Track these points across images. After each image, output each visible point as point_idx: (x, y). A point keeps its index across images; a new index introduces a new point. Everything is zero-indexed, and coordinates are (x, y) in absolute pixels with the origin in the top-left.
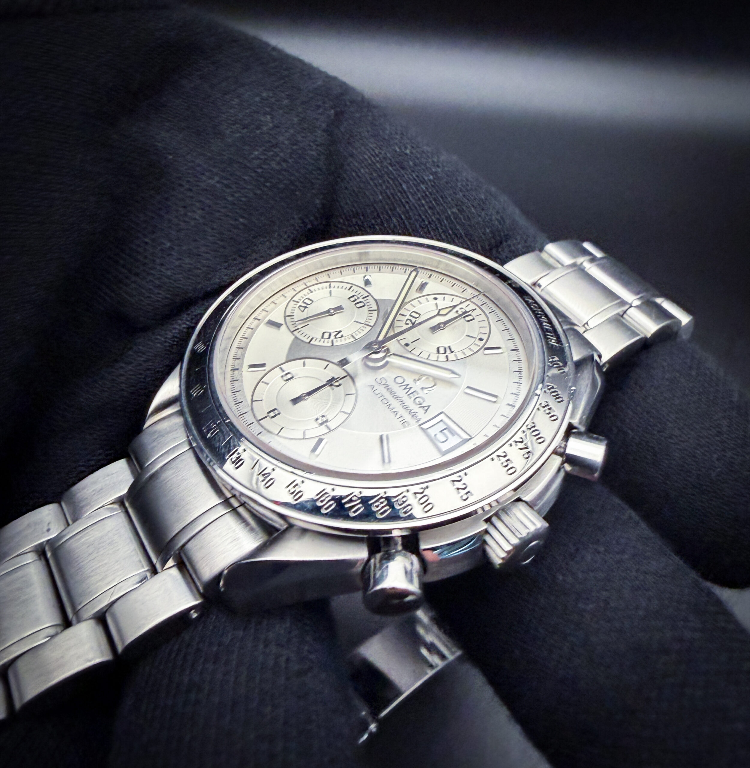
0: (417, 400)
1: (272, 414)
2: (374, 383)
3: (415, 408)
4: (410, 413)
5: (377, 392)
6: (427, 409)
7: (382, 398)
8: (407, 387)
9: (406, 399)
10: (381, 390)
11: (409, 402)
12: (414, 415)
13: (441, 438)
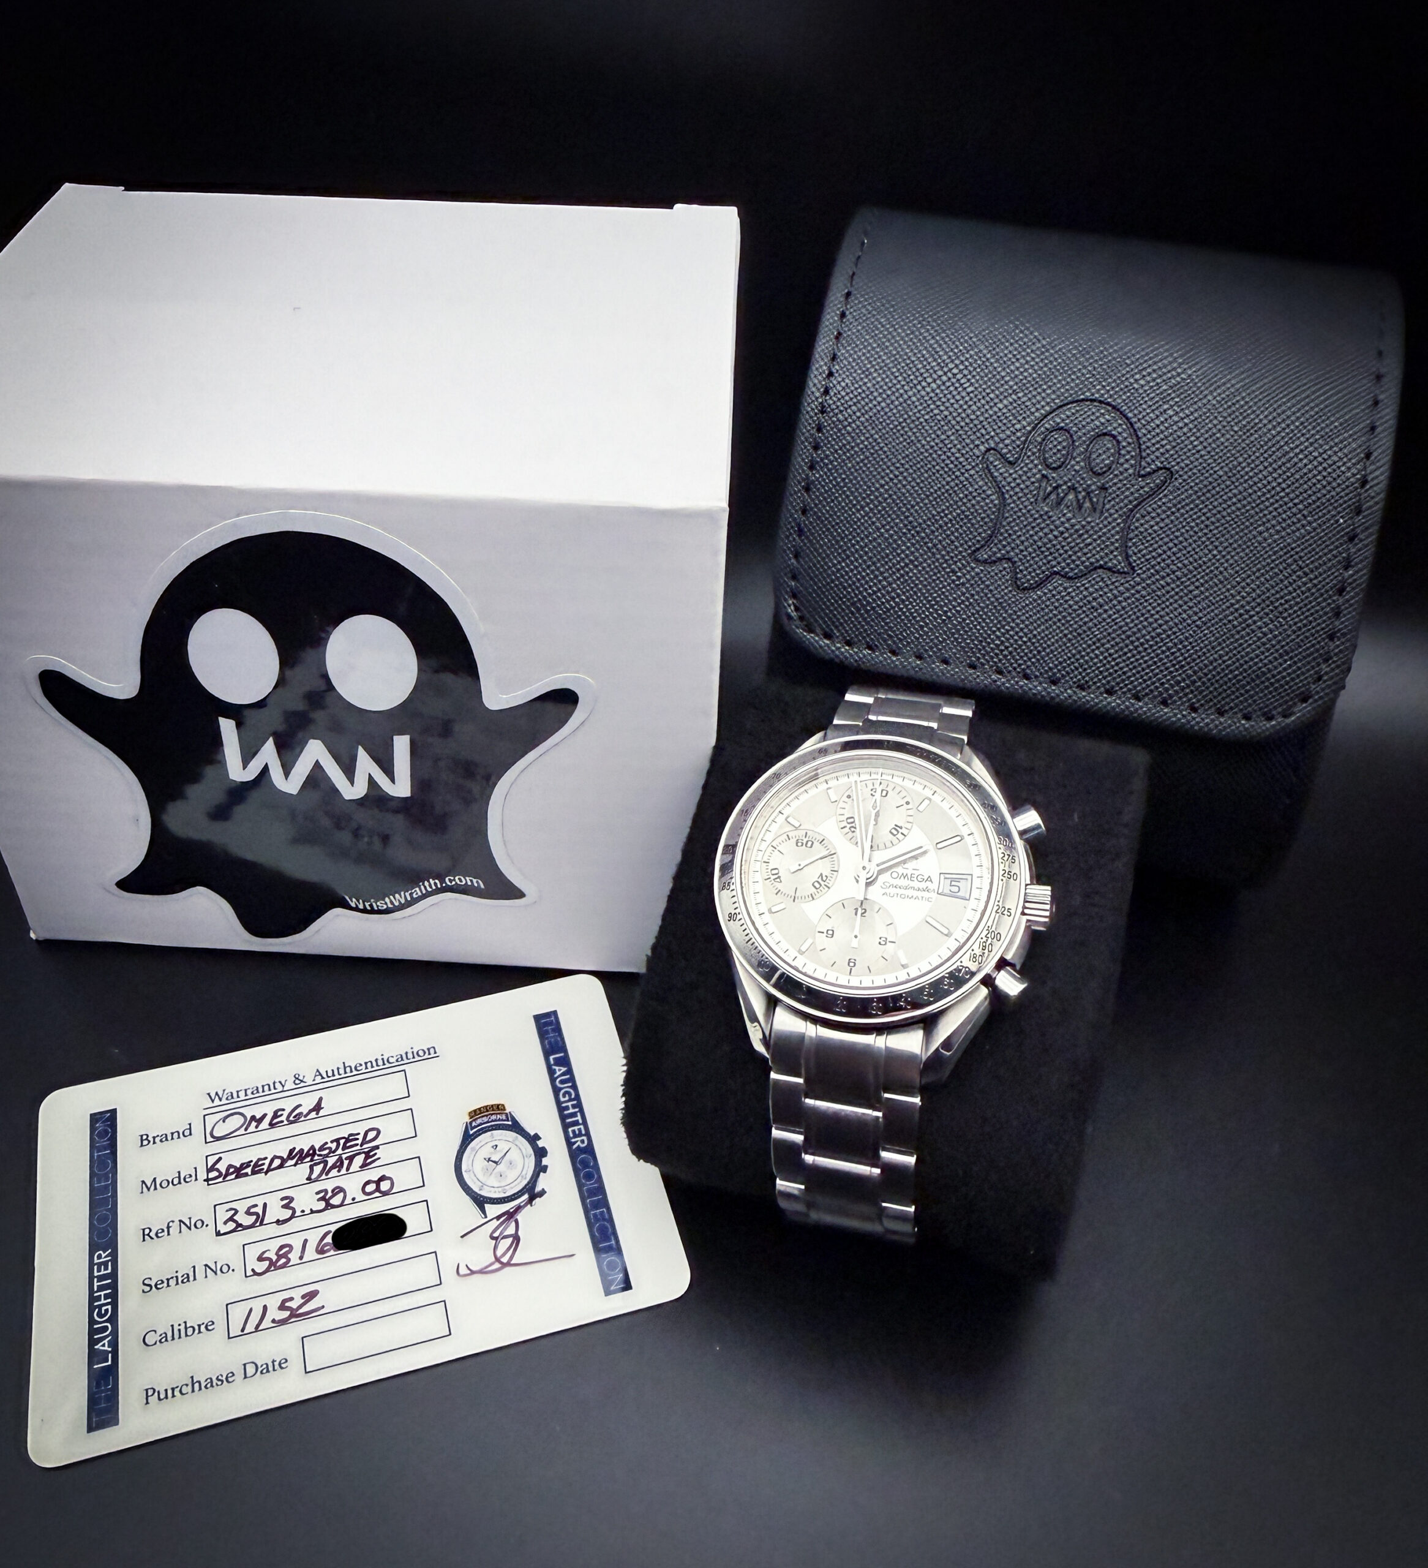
0: (919, 878)
1: (852, 964)
2: (884, 891)
3: (923, 885)
4: (924, 890)
5: (893, 895)
6: (929, 879)
7: (900, 896)
8: (905, 876)
9: (912, 884)
10: (892, 891)
11: (916, 884)
12: (927, 890)
13: (955, 889)
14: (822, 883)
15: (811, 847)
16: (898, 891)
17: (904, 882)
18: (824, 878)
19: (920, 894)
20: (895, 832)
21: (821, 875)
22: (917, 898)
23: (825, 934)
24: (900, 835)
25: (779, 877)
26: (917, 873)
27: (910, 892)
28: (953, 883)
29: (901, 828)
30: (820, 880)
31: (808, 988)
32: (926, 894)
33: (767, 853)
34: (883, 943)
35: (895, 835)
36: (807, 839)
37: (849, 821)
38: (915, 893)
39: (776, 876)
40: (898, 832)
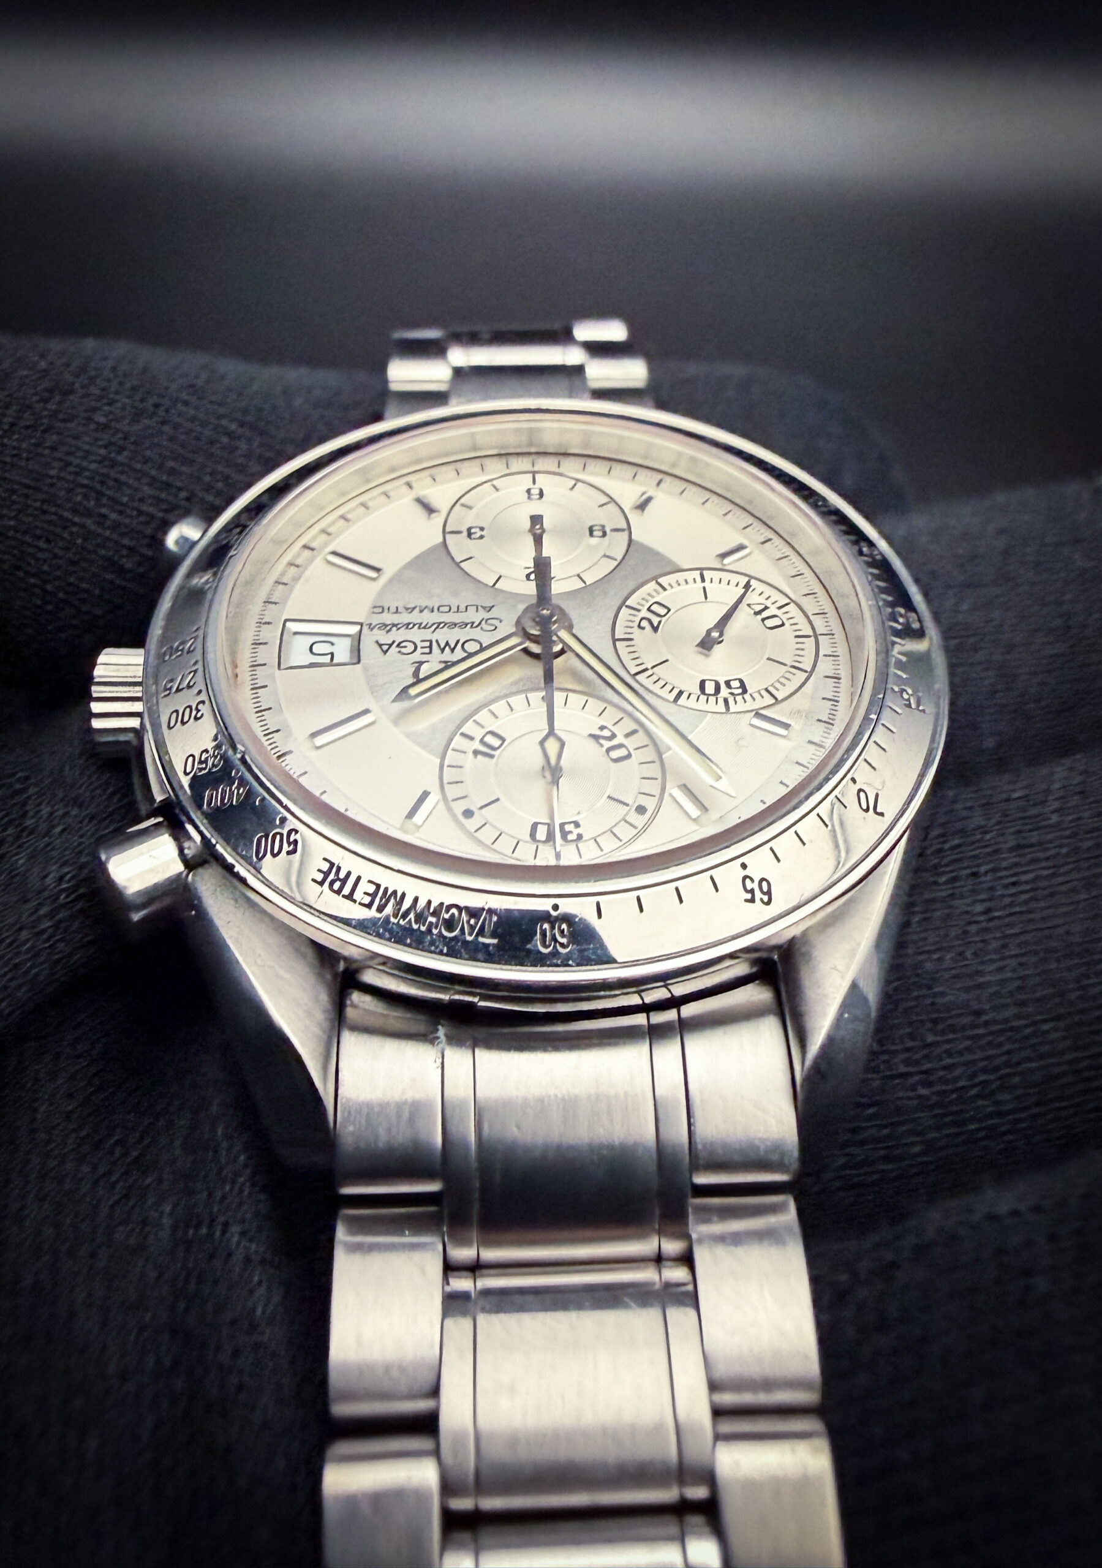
14: (648, 614)
15: (703, 683)
18: (645, 623)
19: (404, 618)
20: (489, 739)
21: (655, 629)
22: (411, 610)
23: (608, 530)
26: (417, 655)
27: (427, 618)
28: (327, 659)
29: (476, 752)
30: (655, 620)
33: (809, 655)
36: (721, 697)
37: (622, 752)
39: (765, 614)
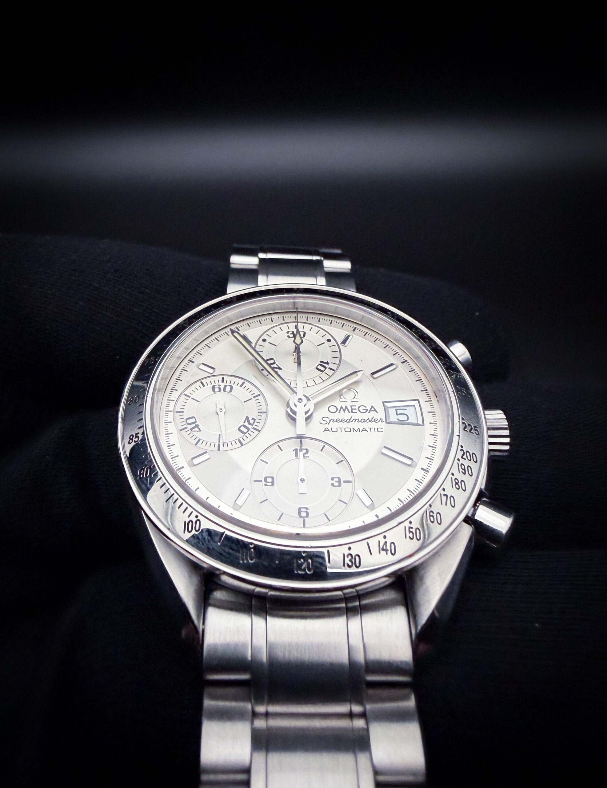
0: (361, 409)
1: (304, 514)
2: (324, 427)
3: (367, 416)
4: (370, 421)
5: (334, 430)
6: (373, 409)
7: (343, 430)
8: (344, 409)
9: (355, 416)
10: (334, 426)
11: (359, 416)
12: (373, 420)
13: (403, 418)
14: (250, 427)
15: (231, 391)
16: (341, 425)
17: (346, 415)
18: (252, 422)
19: (366, 425)
21: (247, 418)
22: (364, 430)
23: (264, 483)
24: (327, 371)
25: (197, 426)
26: (358, 405)
27: (355, 425)
28: (399, 412)
29: (328, 363)
30: (246, 424)
31: (256, 547)
32: (373, 425)
33: (180, 402)
34: (337, 484)
35: (322, 371)
36: (225, 384)
38: (361, 426)
39: (193, 425)
40: (325, 368)
